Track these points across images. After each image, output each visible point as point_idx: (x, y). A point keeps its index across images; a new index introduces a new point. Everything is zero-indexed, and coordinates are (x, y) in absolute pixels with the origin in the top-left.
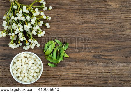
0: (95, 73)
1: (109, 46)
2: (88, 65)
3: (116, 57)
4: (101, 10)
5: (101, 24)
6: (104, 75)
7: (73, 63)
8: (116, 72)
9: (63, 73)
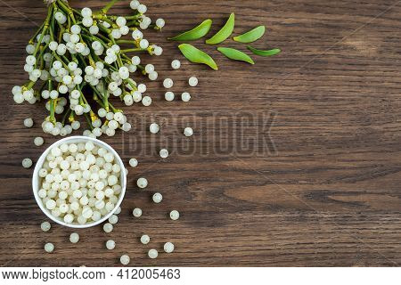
0: (311, 245)
1: (351, 165)
2: (290, 220)
3: (372, 197)
4: (326, 62)
5: (325, 103)
6: (338, 251)
7: (247, 216)
8: (372, 241)
9: (219, 245)
